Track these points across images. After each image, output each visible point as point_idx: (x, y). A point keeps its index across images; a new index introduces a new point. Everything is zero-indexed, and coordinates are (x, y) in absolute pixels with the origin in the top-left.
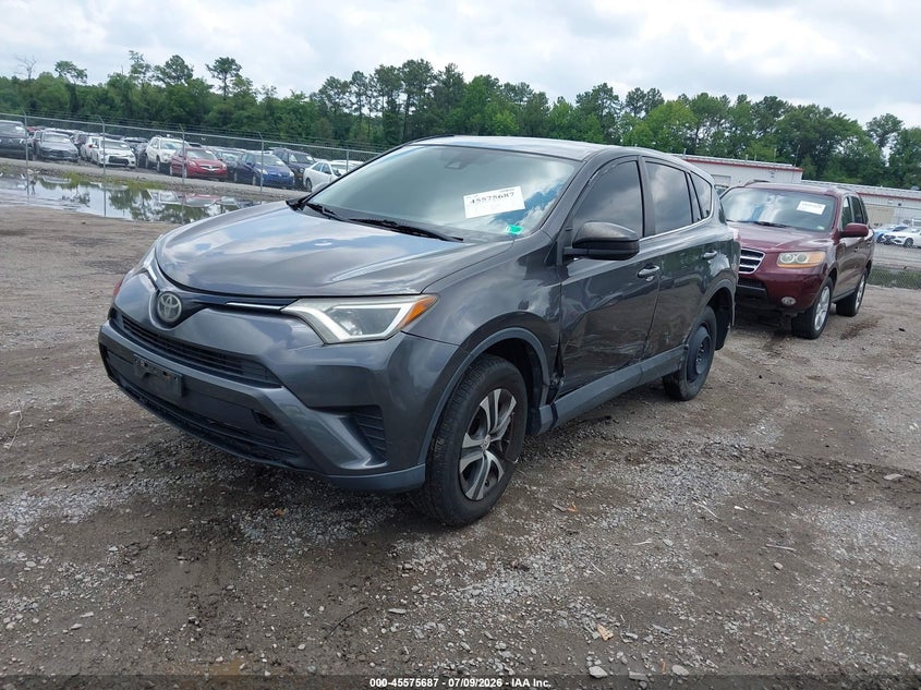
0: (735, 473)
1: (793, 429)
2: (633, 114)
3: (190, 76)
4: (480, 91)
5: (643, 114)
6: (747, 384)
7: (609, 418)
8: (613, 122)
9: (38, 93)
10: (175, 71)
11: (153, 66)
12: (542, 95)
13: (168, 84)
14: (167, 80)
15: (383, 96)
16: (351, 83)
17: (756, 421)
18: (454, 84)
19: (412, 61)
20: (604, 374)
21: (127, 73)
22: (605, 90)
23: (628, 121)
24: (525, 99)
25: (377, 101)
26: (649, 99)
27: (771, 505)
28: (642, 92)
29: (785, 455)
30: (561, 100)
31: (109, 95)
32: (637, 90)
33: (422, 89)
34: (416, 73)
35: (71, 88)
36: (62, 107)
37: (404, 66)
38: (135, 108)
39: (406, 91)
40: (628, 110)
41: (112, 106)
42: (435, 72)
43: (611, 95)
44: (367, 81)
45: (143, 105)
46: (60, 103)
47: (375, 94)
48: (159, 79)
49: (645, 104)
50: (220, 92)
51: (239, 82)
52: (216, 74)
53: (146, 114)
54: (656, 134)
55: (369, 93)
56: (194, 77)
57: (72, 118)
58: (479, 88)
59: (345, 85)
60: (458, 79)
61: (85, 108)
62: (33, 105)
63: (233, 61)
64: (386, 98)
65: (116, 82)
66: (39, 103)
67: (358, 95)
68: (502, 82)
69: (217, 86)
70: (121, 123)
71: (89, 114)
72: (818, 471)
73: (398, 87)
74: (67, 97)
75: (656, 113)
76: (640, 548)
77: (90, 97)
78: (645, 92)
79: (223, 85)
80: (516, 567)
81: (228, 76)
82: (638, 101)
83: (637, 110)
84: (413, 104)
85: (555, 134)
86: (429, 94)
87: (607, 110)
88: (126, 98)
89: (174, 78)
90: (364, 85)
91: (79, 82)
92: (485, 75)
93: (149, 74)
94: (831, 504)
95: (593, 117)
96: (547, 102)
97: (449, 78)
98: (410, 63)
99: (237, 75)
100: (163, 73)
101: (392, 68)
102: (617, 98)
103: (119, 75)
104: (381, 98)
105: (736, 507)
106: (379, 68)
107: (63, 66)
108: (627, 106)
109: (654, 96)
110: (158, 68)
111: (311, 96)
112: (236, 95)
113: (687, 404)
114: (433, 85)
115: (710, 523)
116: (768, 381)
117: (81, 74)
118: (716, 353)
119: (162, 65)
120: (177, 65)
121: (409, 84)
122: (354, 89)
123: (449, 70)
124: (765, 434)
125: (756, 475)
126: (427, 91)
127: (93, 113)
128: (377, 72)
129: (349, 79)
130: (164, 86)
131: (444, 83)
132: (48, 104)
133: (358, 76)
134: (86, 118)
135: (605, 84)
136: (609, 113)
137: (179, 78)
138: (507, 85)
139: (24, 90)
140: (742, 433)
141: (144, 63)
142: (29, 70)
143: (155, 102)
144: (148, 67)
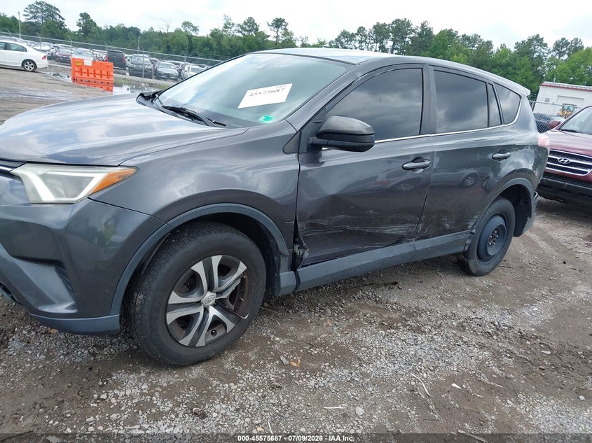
0: (476, 350)
1: (566, 314)
2: (557, 57)
3: (257, 29)
4: (444, 40)
5: (566, 57)
6: (548, 267)
7: (395, 283)
8: (542, 63)
9: (171, 41)
10: (249, 26)
11: (236, 24)
12: (489, 43)
13: (244, 34)
14: (244, 32)
15: (377, 42)
16: (356, 34)
17: (532, 302)
18: (426, 35)
19: (399, 20)
20: (368, 250)
21: (221, 28)
22: (538, 40)
23: (553, 62)
24: (476, 45)
25: (372, 47)
26: (572, 46)
27: (492, 387)
28: (567, 41)
29: (541, 338)
30: (503, 47)
31: (210, 41)
32: (563, 39)
33: (403, 38)
34: (400, 28)
35: (190, 37)
36: (183, 48)
37: (393, 23)
38: (223, 49)
39: (392, 40)
40: (554, 54)
41: (211, 48)
42: (413, 27)
43: (541, 43)
44: (367, 33)
45: (228, 47)
46: (183, 46)
47: (372, 41)
48: (239, 31)
49: (568, 49)
50: (275, 40)
51: (286, 33)
52: (272, 28)
53: (229, 53)
54: (574, 71)
55: (368, 41)
56: (259, 31)
57: (188, 55)
58: (443, 38)
59: (353, 36)
60: (429, 32)
61: (196, 50)
62: (168, 47)
63: (284, 20)
64: (378, 44)
65: (215, 34)
66: (172, 46)
67: (361, 42)
68: (460, 34)
69: (272, 36)
70: (215, 58)
71: (198, 53)
72: (565, 358)
73: (387, 37)
74: (186, 43)
75: (576, 56)
76: (329, 412)
77: (199, 43)
78: (569, 41)
79: (276, 35)
80: (196, 414)
81: (280, 29)
82: (563, 47)
83: (561, 54)
84: (396, 49)
85: (495, 70)
86: (408, 42)
87: (537, 54)
88: (219, 44)
89: (247, 31)
90: (365, 36)
91: (194, 34)
92: (448, 29)
93: (233, 29)
94: (557, 396)
95: (526, 58)
96: (492, 48)
97: (423, 31)
98: (397, 21)
99: (285, 29)
100: (242, 28)
101: (385, 25)
102: (546, 45)
103: (216, 30)
104: (375, 44)
105: (454, 385)
106: (376, 24)
107: (186, 24)
108: (554, 51)
109: (576, 44)
110: (239, 25)
111: (330, 43)
112: (283, 41)
113: (477, 279)
114: (412, 36)
115: (415, 397)
116: (571, 266)
117: (195, 29)
118: (515, 240)
119: (242, 23)
120: (251, 23)
121: (395, 36)
122: (358, 38)
123: (423, 25)
124: (535, 315)
125: (497, 355)
126: (407, 40)
127: (200, 52)
128: (375, 27)
129: (355, 32)
130: (242, 36)
131: (419, 34)
132: (176, 47)
133: (361, 30)
134: (196, 56)
135: (538, 36)
136: (539, 56)
137: (250, 31)
138: (464, 36)
139: (164, 38)
140: (511, 312)
141: (231, 22)
142: (168, 26)
143: (235, 46)
144: (233, 24)
